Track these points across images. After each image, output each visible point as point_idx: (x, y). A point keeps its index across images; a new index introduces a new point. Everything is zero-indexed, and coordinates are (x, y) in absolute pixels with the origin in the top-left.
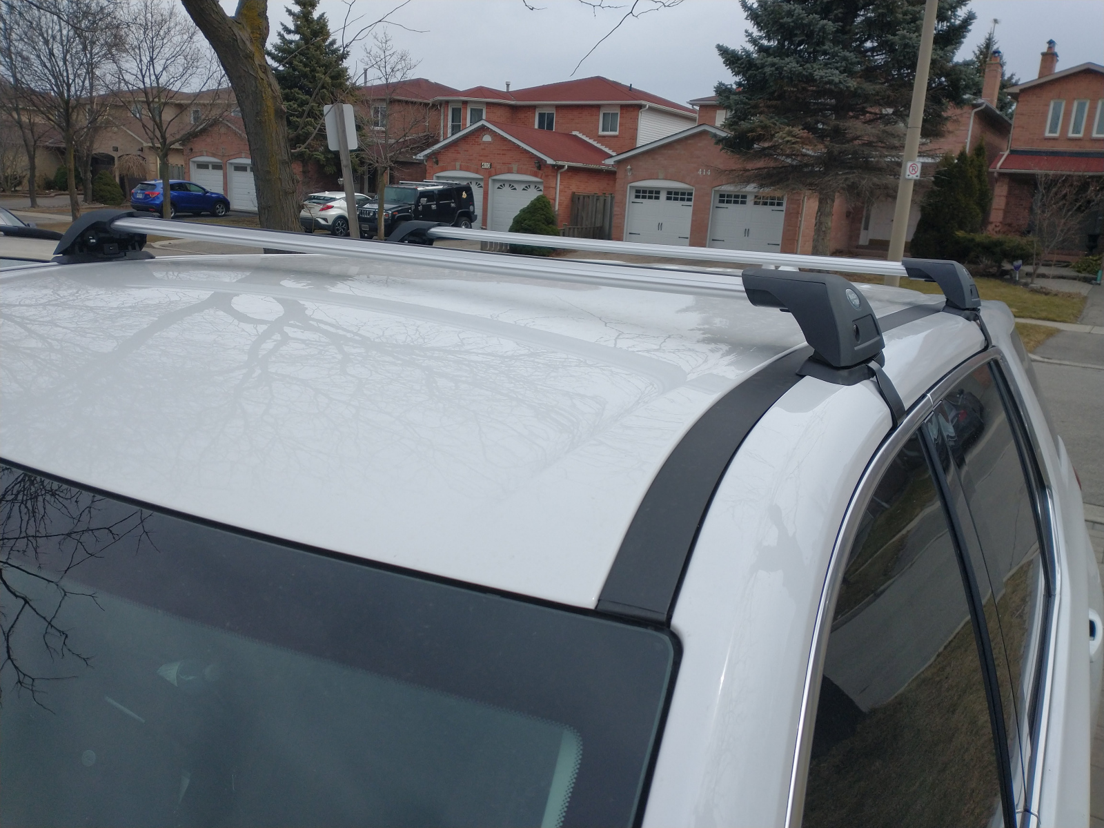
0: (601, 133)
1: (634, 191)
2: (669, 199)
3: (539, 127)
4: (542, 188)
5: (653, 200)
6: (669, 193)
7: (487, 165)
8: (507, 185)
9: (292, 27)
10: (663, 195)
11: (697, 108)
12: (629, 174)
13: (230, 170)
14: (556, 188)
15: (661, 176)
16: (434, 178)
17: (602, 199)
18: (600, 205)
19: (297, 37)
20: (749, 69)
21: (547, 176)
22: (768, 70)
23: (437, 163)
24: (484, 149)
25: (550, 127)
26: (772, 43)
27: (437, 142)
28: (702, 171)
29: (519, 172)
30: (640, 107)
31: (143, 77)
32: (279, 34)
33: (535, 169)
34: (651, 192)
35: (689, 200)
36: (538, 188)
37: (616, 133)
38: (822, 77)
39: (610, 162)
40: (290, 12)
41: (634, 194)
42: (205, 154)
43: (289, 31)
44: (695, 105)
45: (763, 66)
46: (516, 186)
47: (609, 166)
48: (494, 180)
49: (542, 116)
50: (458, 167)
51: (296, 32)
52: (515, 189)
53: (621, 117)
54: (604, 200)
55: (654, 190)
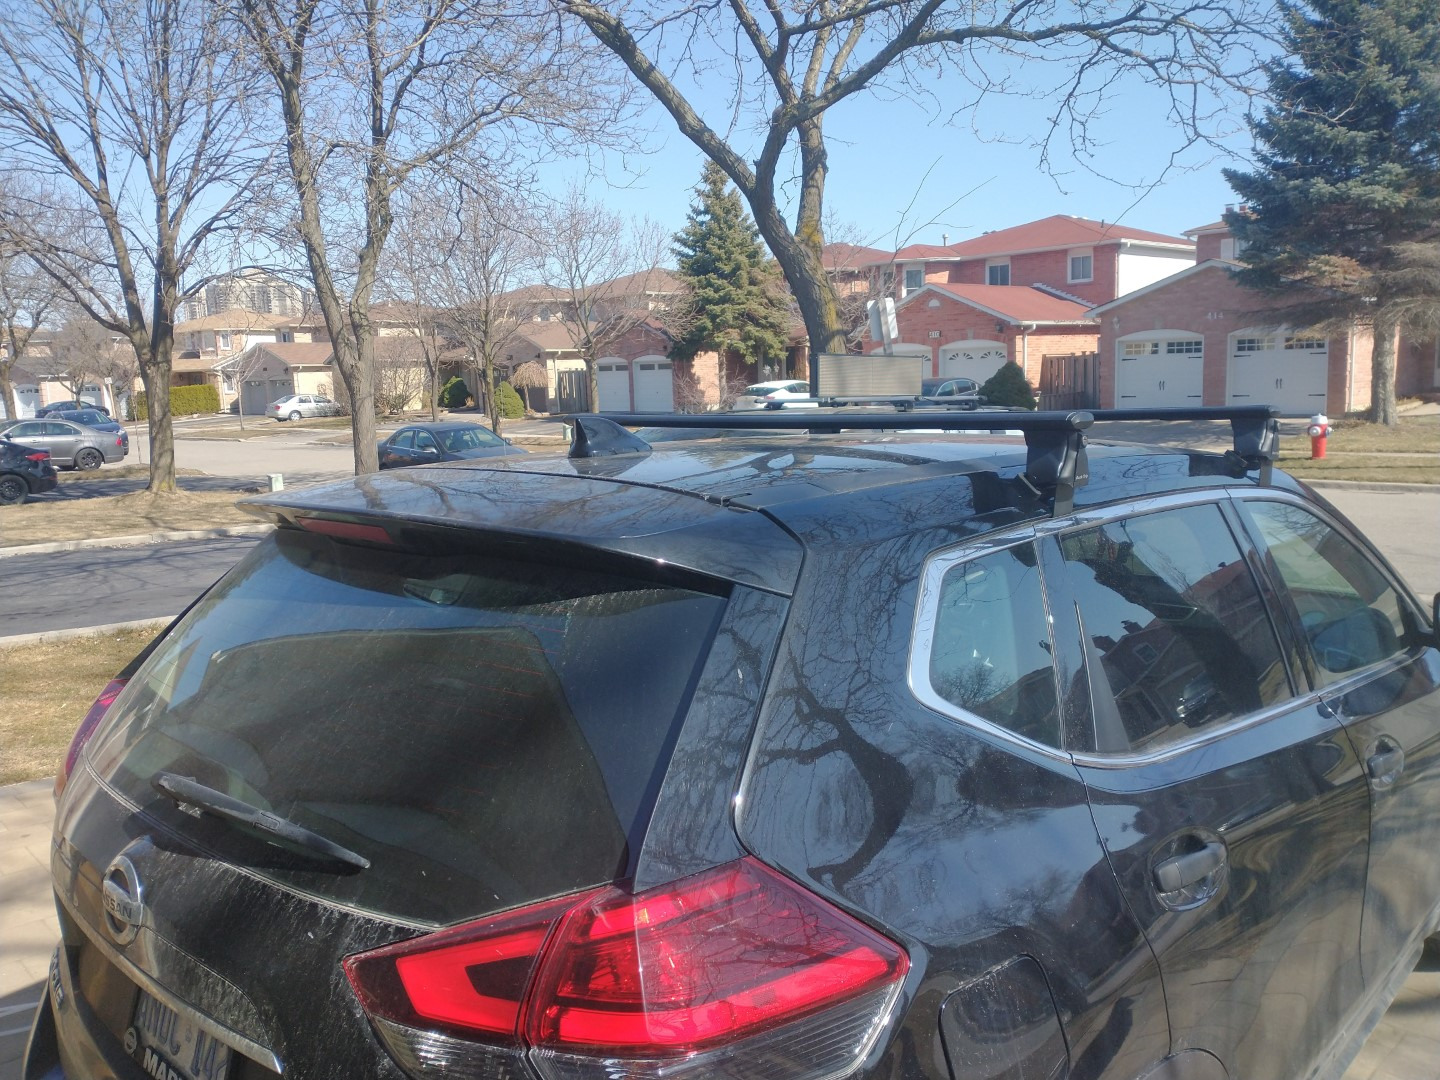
0: (1070, 281)
2: (1170, 351)
3: (991, 283)
4: (1005, 353)
6: (1170, 344)
7: (935, 334)
8: (961, 355)
9: (702, 208)
10: (1162, 348)
11: (1195, 239)
12: (1117, 327)
13: (636, 370)
14: (1021, 353)
15: (1157, 325)
17: (1081, 360)
18: (1080, 366)
19: (707, 218)
20: (1264, 194)
22: (1291, 195)
24: (930, 317)
25: (1004, 277)
26: (1288, 160)
28: (1213, 315)
29: (976, 337)
30: (1116, 248)
32: (689, 217)
33: (996, 333)
35: (1199, 350)
36: (1001, 354)
37: (1092, 279)
38: (1360, 196)
39: (1090, 315)
40: (699, 193)
41: (1124, 349)
43: (699, 213)
44: (1192, 235)
45: (1283, 191)
46: (972, 355)
48: (944, 351)
49: (993, 270)
51: (706, 212)
52: (971, 358)
53: (1095, 260)
54: (1085, 360)
55: (1150, 343)
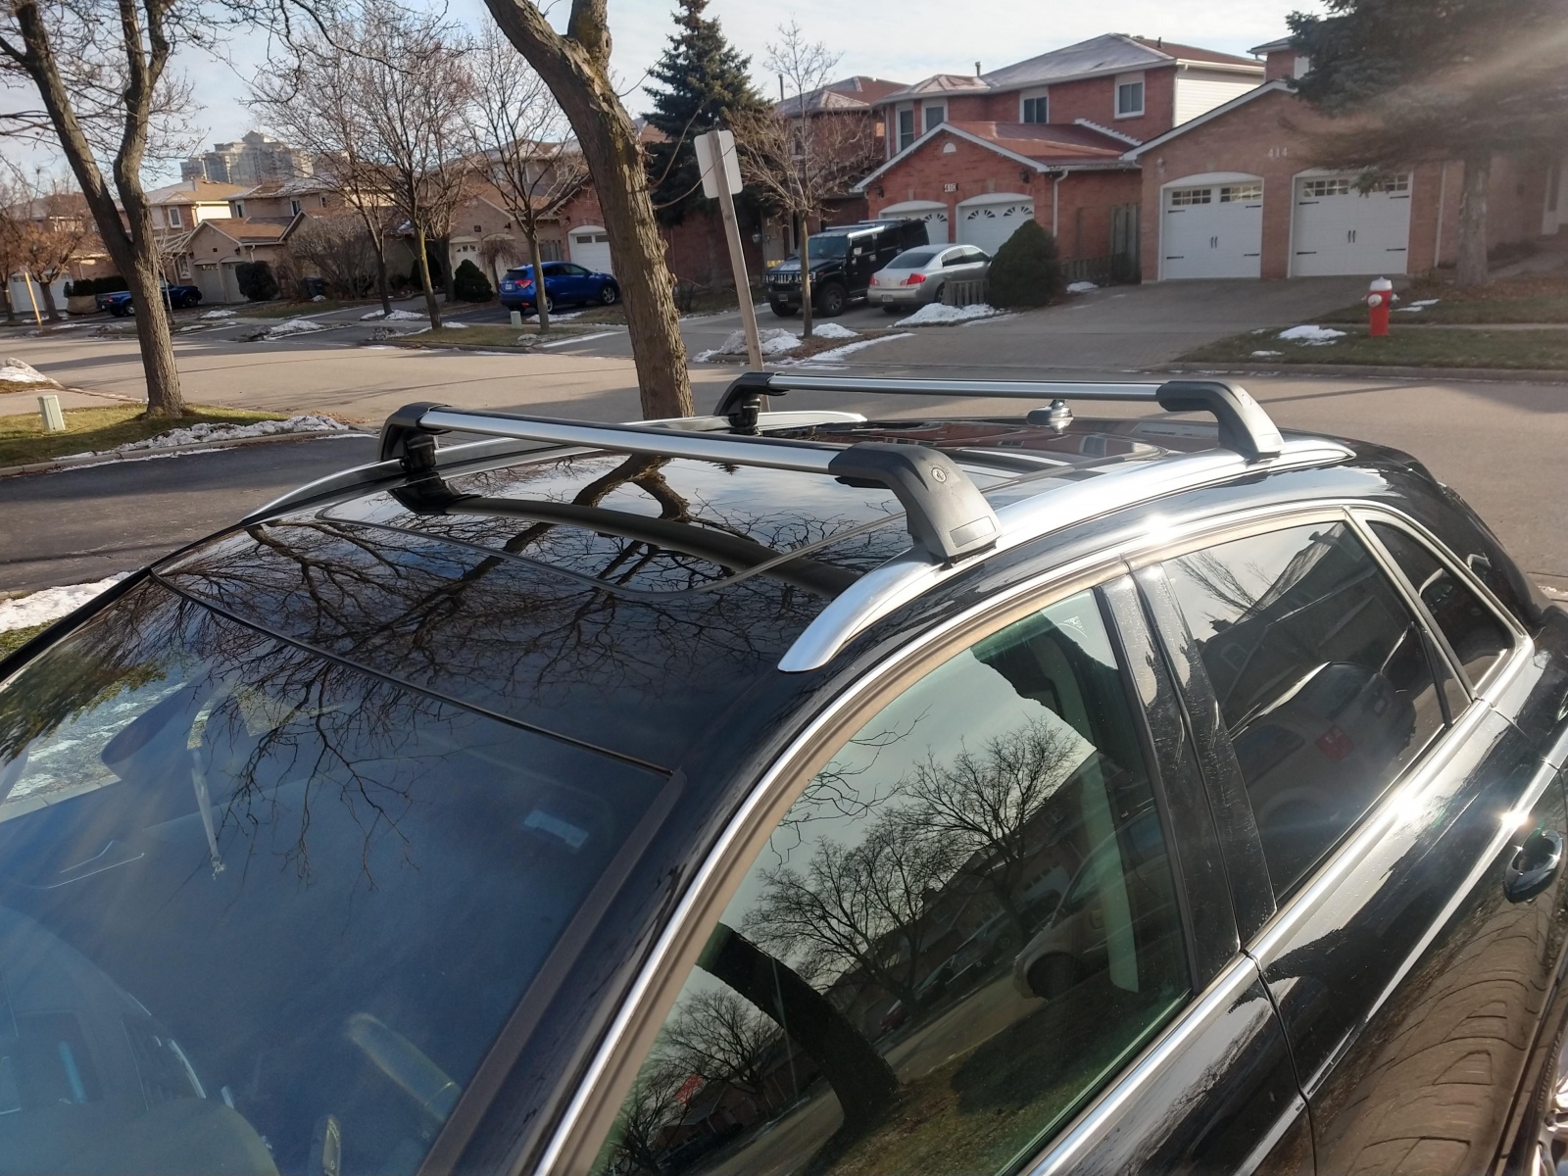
0: (1118, 116)
1: (1171, 195)
2: (1225, 199)
3: (1026, 120)
4: (1031, 208)
5: (1201, 206)
6: (1225, 191)
7: (951, 188)
8: (981, 212)
9: (680, 37)
10: (1216, 195)
11: (1264, 58)
12: (1161, 171)
14: (1052, 207)
15: (1209, 167)
16: (880, 216)
17: (1123, 212)
18: (1121, 222)
19: (685, 49)
21: (1038, 191)
23: (882, 194)
24: (945, 165)
25: (1041, 118)
27: (880, 163)
28: (1274, 152)
29: (998, 190)
30: (1176, 69)
31: (495, 129)
32: (665, 49)
33: (1021, 183)
34: (1196, 193)
35: (1257, 198)
36: (1027, 209)
37: (1141, 113)
39: (1132, 156)
41: (1170, 198)
42: (585, 222)
44: (1261, 54)
46: (994, 212)
47: (1130, 163)
48: (962, 208)
49: (1026, 102)
50: (911, 195)
52: (993, 216)
53: (1146, 88)
54: (1127, 213)
55: (1202, 189)
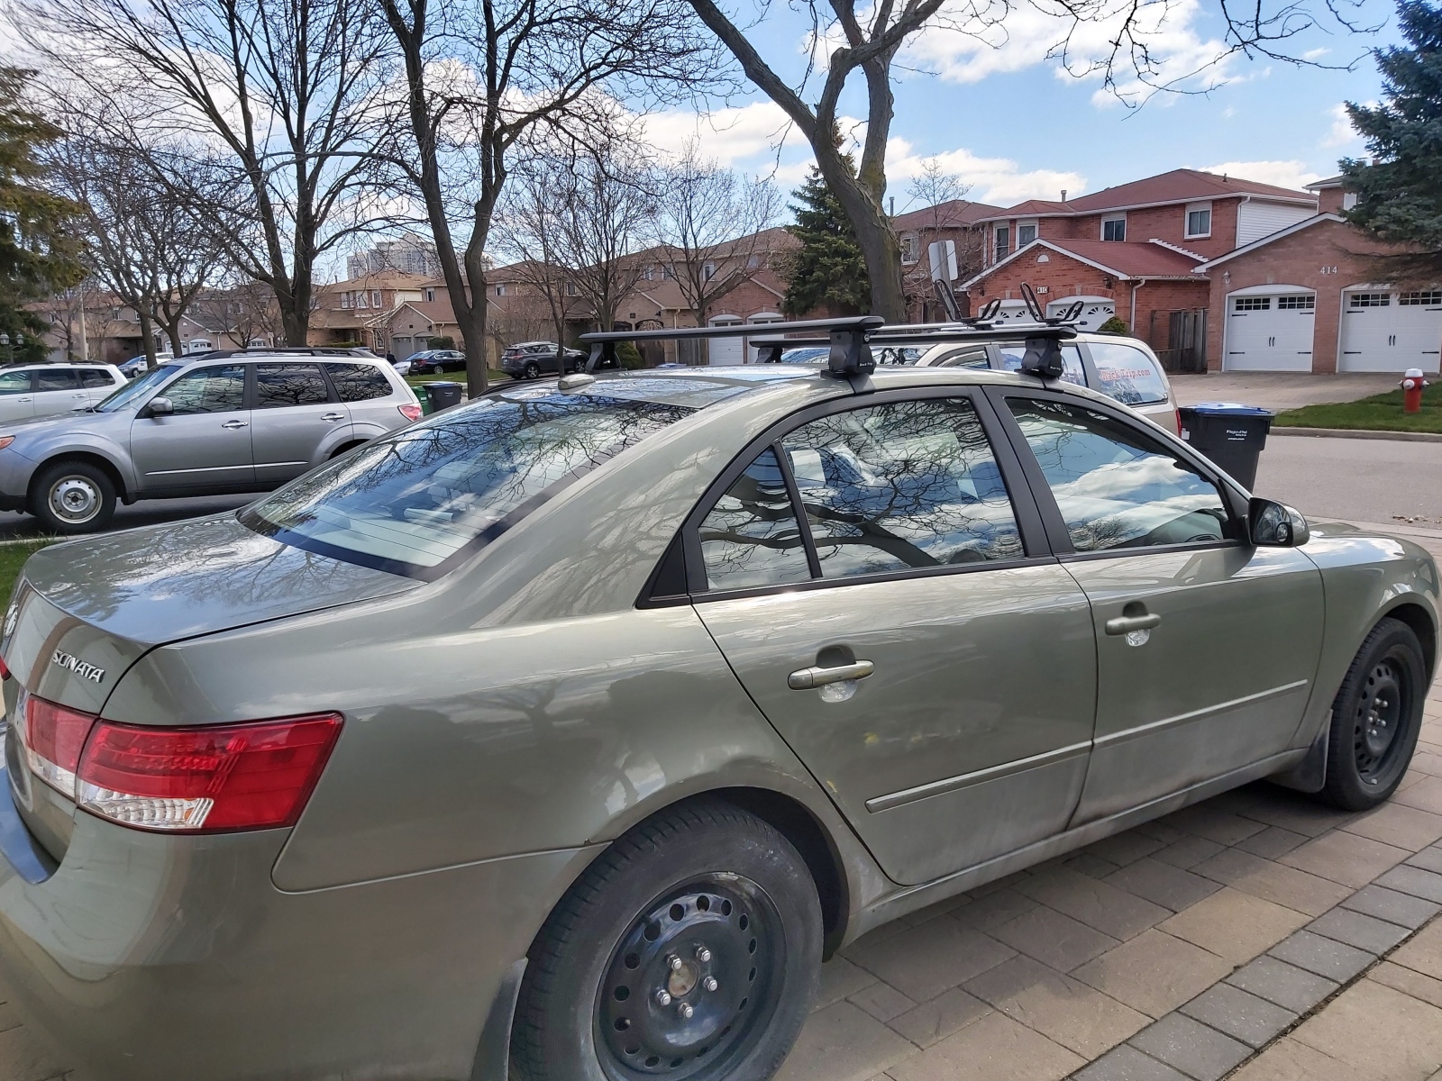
0: (1187, 237)
1: (1235, 302)
2: (1281, 307)
3: (1106, 239)
4: (1113, 309)
5: (1261, 311)
6: (1282, 300)
7: (1043, 290)
10: (1274, 303)
11: (1318, 193)
12: (1227, 282)
14: (1130, 308)
15: (1270, 280)
16: (979, 310)
18: (1189, 323)
21: (1120, 295)
23: (983, 293)
27: (980, 272)
28: (1326, 270)
29: (1083, 293)
30: (1240, 199)
33: (1105, 288)
34: (1257, 301)
35: (1310, 306)
37: (1209, 235)
39: (1201, 269)
41: (1234, 305)
44: (1315, 189)
47: (1200, 274)
49: (1109, 225)
50: (1008, 295)
53: (1213, 215)
54: (1195, 316)
55: (1262, 298)
